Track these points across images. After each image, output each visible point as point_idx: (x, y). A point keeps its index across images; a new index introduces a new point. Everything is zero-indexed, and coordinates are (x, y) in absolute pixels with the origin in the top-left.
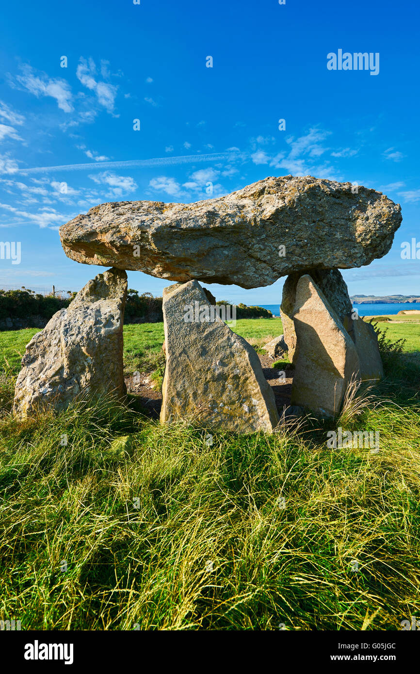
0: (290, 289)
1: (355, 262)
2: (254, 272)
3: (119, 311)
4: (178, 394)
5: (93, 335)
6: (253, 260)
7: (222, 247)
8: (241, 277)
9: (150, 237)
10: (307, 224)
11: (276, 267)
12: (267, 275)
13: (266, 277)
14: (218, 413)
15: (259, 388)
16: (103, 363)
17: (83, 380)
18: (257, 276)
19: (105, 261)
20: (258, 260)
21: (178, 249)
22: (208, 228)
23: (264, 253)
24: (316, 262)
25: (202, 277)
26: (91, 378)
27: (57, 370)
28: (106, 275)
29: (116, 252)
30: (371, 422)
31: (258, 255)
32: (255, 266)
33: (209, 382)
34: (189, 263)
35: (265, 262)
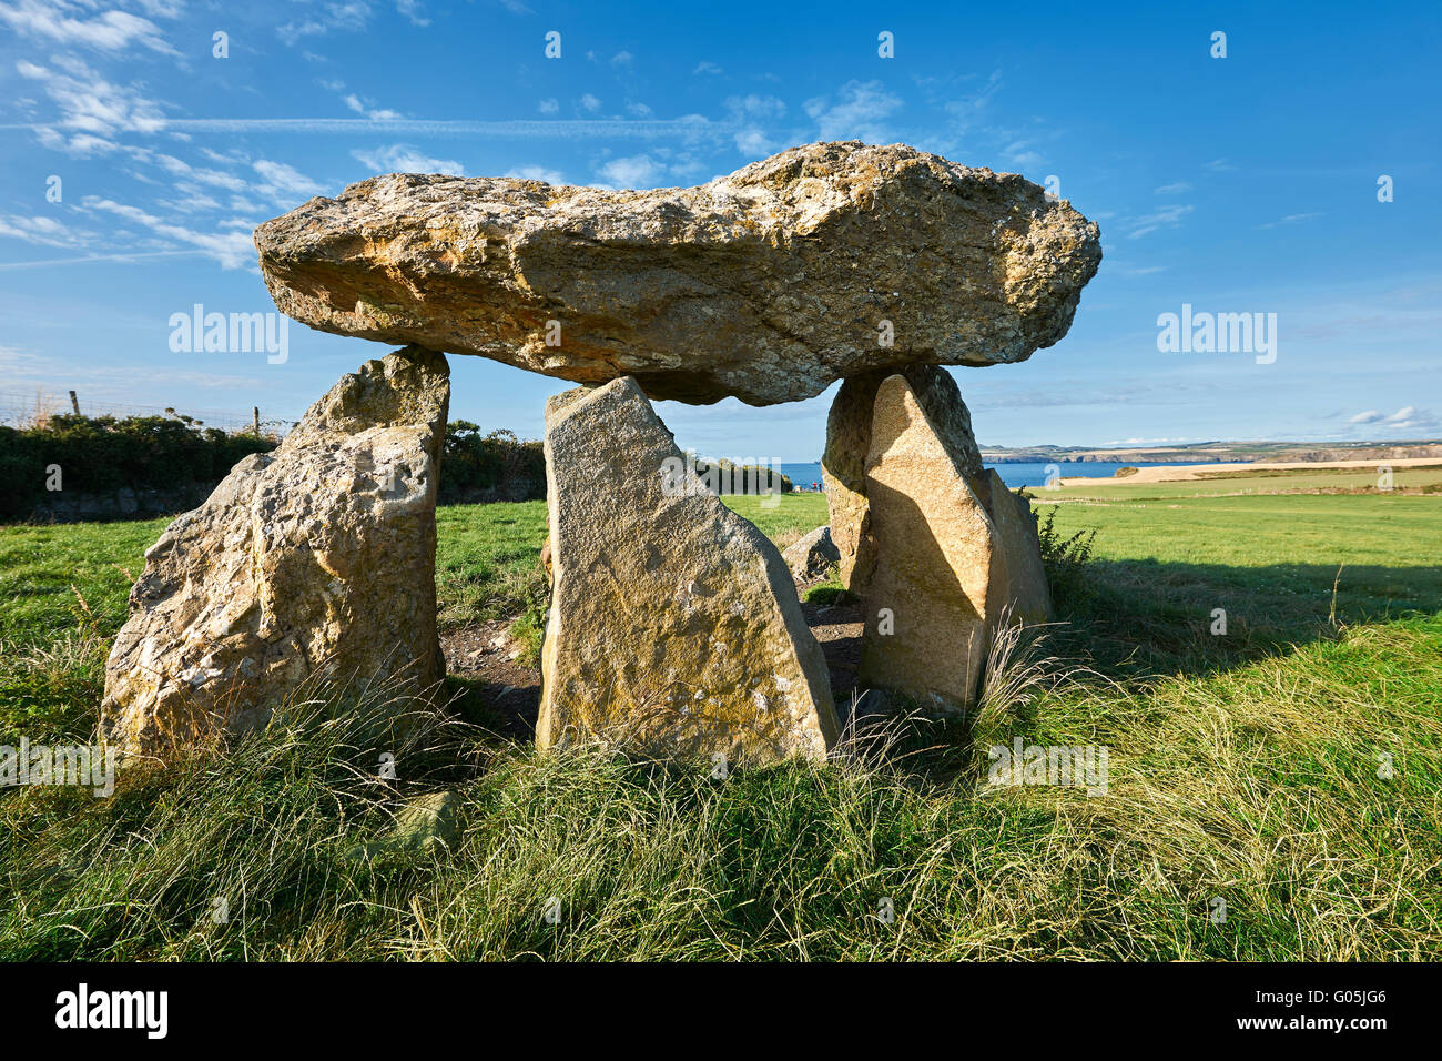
0: (845, 419)
1: (1003, 350)
2: (776, 364)
3: (424, 456)
4: (586, 672)
5: (348, 519)
6: (774, 334)
7: (699, 296)
8: (744, 374)
9: (512, 256)
10: (900, 253)
11: (828, 352)
12: (807, 373)
13: (803, 378)
14: (691, 717)
15: (792, 648)
16: (376, 594)
17: (317, 644)
18: (783, 374)
19: (385, 320)
20: (787, 334)
21: (586, 293)
22: (665, 246)
23: (802, 316)
24: (918, 347)
25: (649, 370)
26: (341, 636)
27: (238, 616)
28: (390, 366)
29: (418, 296)
30: (1046, 721)
31: (787, 322)
32: (777, 349)
33: (667, 636)
34: (615, 334)
35: (801, 340)
